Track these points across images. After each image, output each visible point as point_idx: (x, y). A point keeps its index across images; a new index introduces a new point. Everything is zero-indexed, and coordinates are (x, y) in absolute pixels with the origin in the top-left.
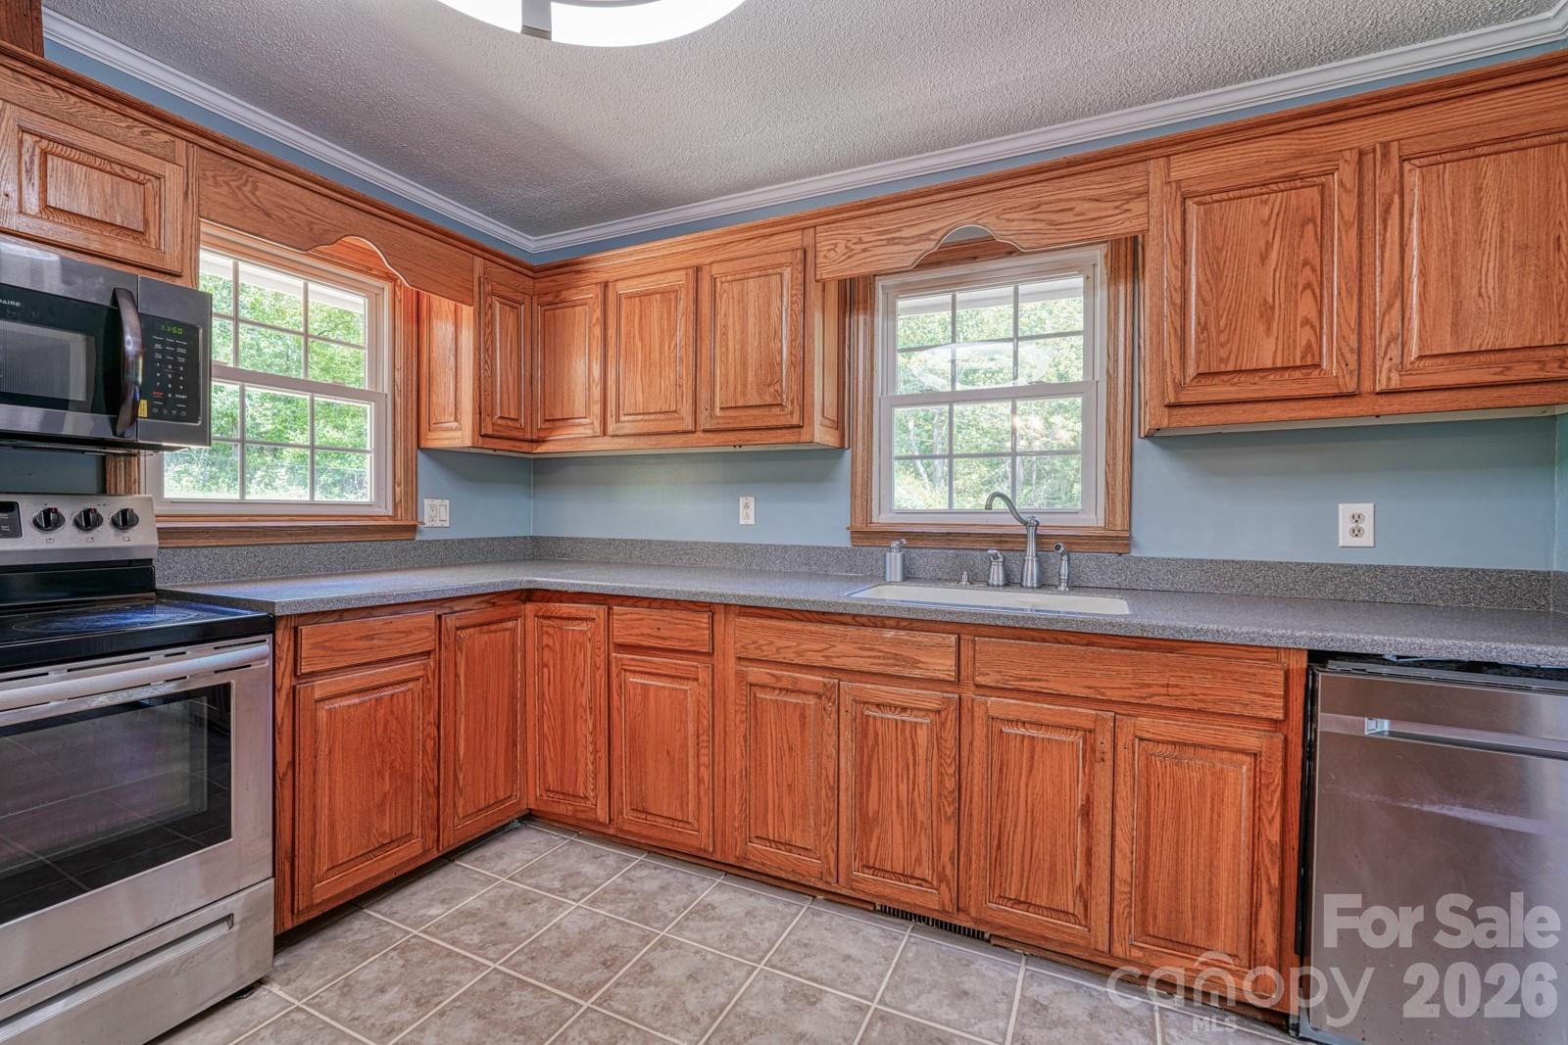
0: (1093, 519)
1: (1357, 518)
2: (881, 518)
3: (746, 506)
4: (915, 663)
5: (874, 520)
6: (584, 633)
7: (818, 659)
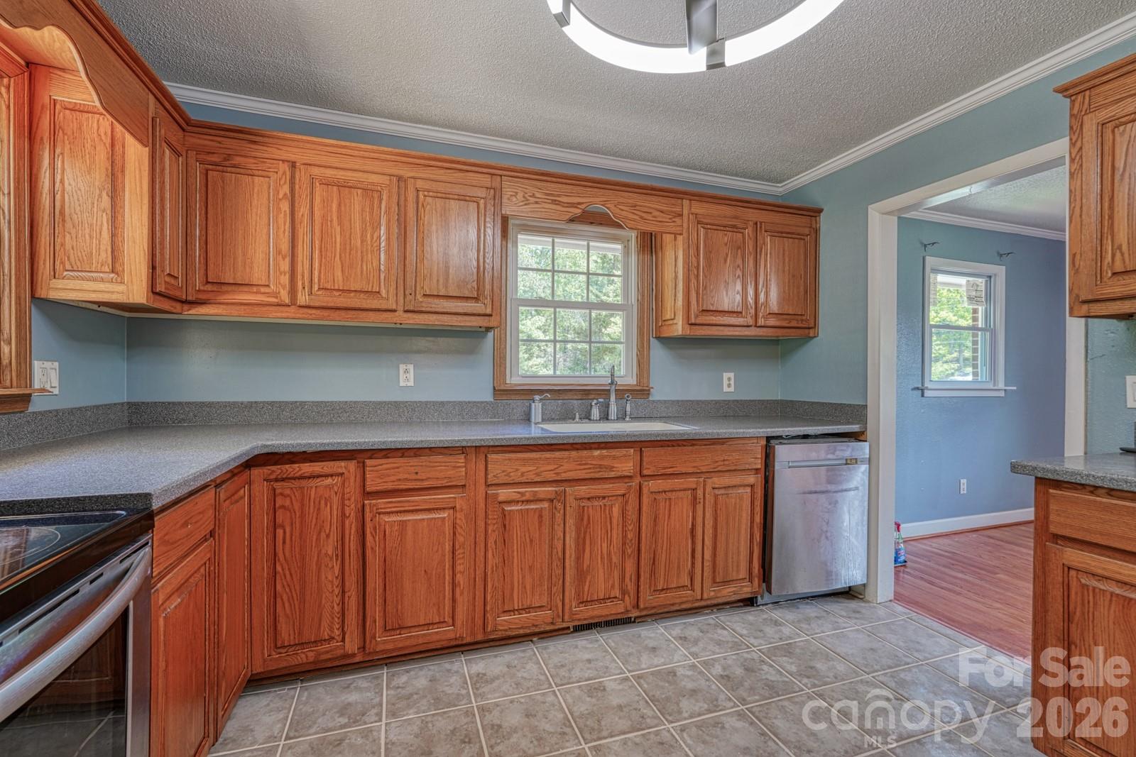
0: (631, 380)
1: (729, 379)
2: (513, 380)
3: (406, 371)
4: (611, 468)
5: (508, 382)
6: (330, 487)
7: (551, 476)
